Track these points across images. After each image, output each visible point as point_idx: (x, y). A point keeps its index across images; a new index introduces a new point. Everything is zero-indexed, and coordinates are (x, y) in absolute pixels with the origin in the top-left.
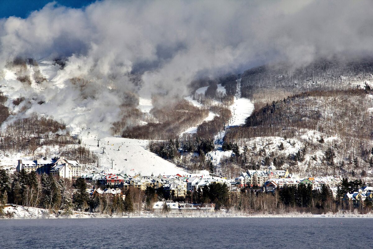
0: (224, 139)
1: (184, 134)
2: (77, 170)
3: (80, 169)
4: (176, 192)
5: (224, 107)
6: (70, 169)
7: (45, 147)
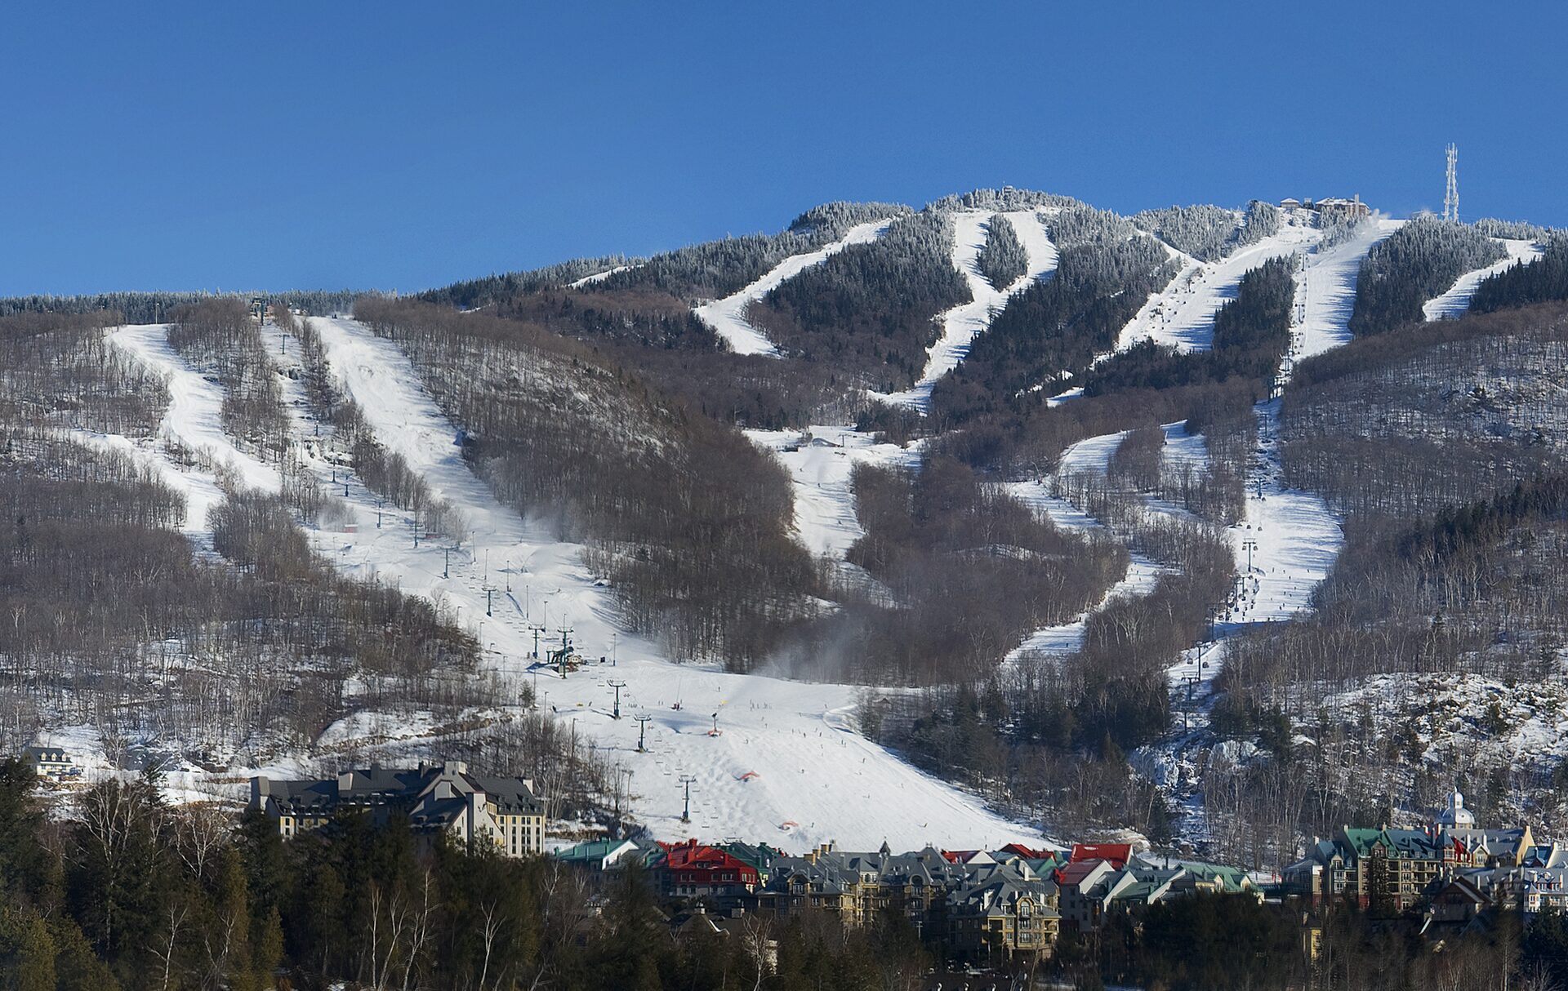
0: (1218, 683)
1: (1024, 660)
2: (526, 826)
3: (538, 822)
4: (1007, 929)
5: (1199, 531)
6: (494, 818)
7: (366, 718)
